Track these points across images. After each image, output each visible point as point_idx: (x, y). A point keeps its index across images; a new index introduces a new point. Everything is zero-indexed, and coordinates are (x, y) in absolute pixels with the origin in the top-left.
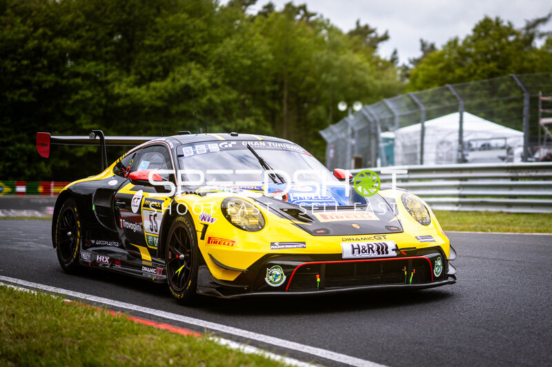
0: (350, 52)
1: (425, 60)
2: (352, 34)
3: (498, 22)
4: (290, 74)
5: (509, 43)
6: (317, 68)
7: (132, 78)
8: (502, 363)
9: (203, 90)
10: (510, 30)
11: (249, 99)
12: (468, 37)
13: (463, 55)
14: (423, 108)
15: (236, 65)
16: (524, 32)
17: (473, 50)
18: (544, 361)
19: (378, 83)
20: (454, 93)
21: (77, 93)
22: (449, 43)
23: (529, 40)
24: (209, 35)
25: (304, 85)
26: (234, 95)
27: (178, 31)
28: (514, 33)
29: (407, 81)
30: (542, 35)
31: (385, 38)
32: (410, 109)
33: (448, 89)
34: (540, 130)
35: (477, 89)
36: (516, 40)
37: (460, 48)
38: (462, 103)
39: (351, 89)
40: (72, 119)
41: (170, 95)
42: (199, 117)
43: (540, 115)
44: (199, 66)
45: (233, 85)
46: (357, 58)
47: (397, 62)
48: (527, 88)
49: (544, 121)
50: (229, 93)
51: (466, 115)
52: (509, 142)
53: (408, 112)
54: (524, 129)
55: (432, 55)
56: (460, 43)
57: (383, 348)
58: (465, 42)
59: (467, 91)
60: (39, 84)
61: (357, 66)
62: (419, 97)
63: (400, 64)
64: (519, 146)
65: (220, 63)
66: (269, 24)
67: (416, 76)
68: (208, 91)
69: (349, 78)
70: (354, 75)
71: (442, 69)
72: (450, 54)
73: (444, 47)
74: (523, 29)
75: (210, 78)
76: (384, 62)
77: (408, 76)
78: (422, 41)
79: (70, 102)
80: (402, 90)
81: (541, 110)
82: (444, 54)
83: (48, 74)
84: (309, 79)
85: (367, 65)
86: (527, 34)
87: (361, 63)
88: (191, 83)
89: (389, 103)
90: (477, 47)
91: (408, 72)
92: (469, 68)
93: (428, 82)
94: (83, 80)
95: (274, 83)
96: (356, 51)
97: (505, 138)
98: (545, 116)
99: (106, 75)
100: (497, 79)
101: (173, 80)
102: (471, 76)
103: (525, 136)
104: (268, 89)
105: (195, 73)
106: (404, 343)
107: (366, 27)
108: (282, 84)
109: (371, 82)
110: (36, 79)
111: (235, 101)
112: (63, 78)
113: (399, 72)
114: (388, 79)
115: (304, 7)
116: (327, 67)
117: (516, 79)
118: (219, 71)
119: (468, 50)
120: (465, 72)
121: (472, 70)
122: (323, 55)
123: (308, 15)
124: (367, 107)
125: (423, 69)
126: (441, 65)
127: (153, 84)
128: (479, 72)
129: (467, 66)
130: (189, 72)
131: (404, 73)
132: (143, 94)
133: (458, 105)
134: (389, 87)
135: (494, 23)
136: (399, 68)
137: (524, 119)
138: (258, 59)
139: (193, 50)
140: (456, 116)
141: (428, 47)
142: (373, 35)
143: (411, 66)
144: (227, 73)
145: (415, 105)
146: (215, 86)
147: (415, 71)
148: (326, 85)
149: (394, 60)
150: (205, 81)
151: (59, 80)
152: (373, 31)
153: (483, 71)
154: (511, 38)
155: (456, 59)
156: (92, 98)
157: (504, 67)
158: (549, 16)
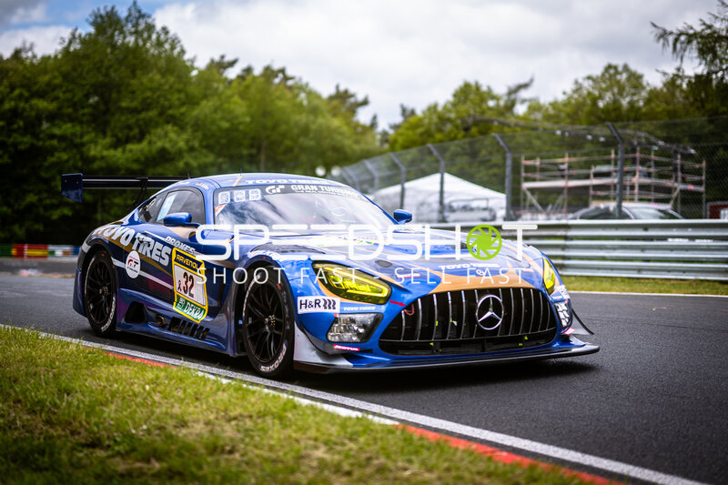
0: (329, 116)
1: (405, 125)
2: (331, 98)
3: (478, 87)
4: (268, 137)
5: (490, 109)
6: (296, 131)
7: (108, 140)
9: (180, 153)
10: (490, 95)
12: (448, 102)
13: (443, 120)
14: (403, 169)
15: (214, 128)
16: (505, 97)
17: (453, 115)
19: (357, 148)
20: (435, 153)
21: (52, 155)
22: (429, 109)
23: (510, 106)
24: (187, 95)
25: (282, 149)
27: (154, 92)
28: (494, 98)
29: (386, 146)
30: (523, 101)
31: (365, 103)
32: (390, 170)
34: (522, 197)
35: (458, 154)
36: (498, 105)
37: (439, 113)
38: (443, 164)
39: (330, 153)
40: (47, 181)
41: (147, 158)
43: (522, 179)
44: (176, 128)
45: (209, 148)
46: (336, 122)
47: (376, 127)
48: (509, 148)
49: (526, 185)
50: (206, 156)
51: (447, 177)
52: (491, 204)
53: (388, 173)
54: (507, 191)
55: (412, 120)
56: (440, 108)
58: (445, 107)
60: (15, 145)
61: (337, 131)
63: (379, 129)
64: (502, 208)
65: (197, 126)
66: (248, 87)
67: (395, 141)
68: (185, 154)
69: (326, 143)
70: (332, 139)
71: (422, 134)
72: (430, 119)
73: (424, 112)
74: (504, 94)
75: (187, 142)
76: (364, 127)
77: (387, 141)
78: (402, 106)
79: (46, 164)
80: (381, 153)
81: (523, 174)
83: (24, 135)
84: (288, 143)
85: (345, 129)
86: (508, 100)
87: (339, 128)
88: (168, 145)
89: (369, 164)
90: (457, 112)
91: (388, 137)
92: (449, 133)
93: (406, 147)
94: (59, 142)
95: (252, 146)
96: (335, 115)
97: (487, 199)
98: (527, 180)
99: (82, 136)
101: (150, 143)
103: (507, 198)
104: (245, 152)
105: (172, 136)
107: (346, 92)
108: (259, 148)
109: (350, 147)
110: (11, 140)
112: (39, 139)
113: (378, 137)
114: (367, 143)
115: (282, 71)
116: (305, 131)
117: (498, 139)
118: (196, 134)
119: (448, 115)
120: (446, 136)
121: (452, 134)
122: (302, 118)
123: (286, 78)
125: (401, 134)
126: (420, 130)
127: (130, 146)
129: (447, 131)
130: (166, 135)
131: (383, 139)
133: (439, 167)
134: (367, 150)
135: (474, 88)
136: (379, 133)
137: (507, 181)
138: (236, 122)
139: (170, 112)
140: (437, 177)
141: (408, 113)
142: (352, 100)
143: (391, 132)
144: (205, 137)
145: (396, 166)
146: (192, 149)
147: (394, 136)
148: (303, 149)
149: (373, 125)
150: (182, 144)
151: (35, 142)
152: (352, 96)
154: (492, 103)
155: (436, 124)
156: (67, 161)
157: (484, 133)
158: (532, 81)
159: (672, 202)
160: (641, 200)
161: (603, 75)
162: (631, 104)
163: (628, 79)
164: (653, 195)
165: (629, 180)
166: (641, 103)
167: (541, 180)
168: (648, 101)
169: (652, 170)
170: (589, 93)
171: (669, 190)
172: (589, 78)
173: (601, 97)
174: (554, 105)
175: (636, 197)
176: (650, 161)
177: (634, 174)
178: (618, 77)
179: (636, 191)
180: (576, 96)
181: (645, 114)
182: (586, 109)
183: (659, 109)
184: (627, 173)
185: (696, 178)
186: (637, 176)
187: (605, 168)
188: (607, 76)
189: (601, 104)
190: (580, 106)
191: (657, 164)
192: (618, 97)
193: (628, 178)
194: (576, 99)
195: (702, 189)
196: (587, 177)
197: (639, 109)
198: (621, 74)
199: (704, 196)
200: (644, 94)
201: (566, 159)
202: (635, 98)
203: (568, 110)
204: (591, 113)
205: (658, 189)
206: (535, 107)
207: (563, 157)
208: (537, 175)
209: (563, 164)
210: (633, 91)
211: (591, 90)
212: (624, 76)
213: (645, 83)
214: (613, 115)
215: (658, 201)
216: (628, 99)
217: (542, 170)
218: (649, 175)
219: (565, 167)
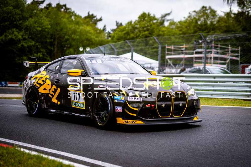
0: (85, 26)
1: (118, 30)
2: (86, 18)
3: (149, 15)
4: (58, 34)
5: (154, 24)
6: (70, 32)
8: (144, 158)
9: (19, 41)
10: (154, 18)
11: (40, 45)
12: (136, 21)
13: (134, 28)
14: (116, 50)
15: (34, 30)
16: (160, 19)
17: (138, 26)
18: (162, 157)
19: (97, 39)
20: (129, 44)
22: (128, 23)
23: (162, 23)
24: (22, 16)
25: (64, 39)
26: (33, 43)
27: (8, 15)
29: (110, 39)
30: (168, 20)
31: (101, 20)
32: (110, 51)
33: (127, 43)
34: (166, 61)
35: (140, 43)
36: (157, 22)
37: (133, 25)
38: (132, 48)
39: (85, 41)
42: (17, 52)
43: (166, 54)
44: (17, 30)
45: (33, 39)
46: (88, 28)
48: (160, 43)
49: (167, 57)
50: (31, 42)
51: (134, 54)
52: (152, 65)
54: (159, 60)
55: (121, 28)
56: (133, 23)
57: (93, 152)
58: (135, 23)
59: (136, 43)
61: (88, 32)
62: (115, 46)
63: (107, 31)
64: (157, 67)
65: (27, 29)
66: (49, 12)
67: (114, 37)
68: (22, 41)
69: (84, 38)
70: (87, 35)
71: (125, 34)
72: (128, 28)
73: (126, 24)
74: (160, 18)
75: (22, 36)
76: (100, 30)
77: (110, 36)
78: (116, 22)
80: (108, 42)
81: (166, 52)
82: (126, 28)
84: (66, 37)
85: (92, 31)
86: (161, 20)
87: (89, 31)
88: (14, 37)
89: (101, 48)
90: (140, 25)
91: (111, 35)
92: (136, 34)
93: (119, 39)
95: (51, 38)
96: (87, 25)
97: (151, 64)
98: (168, 54)
100: (148, 38)
101: (6, 36)
102: (137, 37)
103: (159, 63)
104: (48, 41)
105: (16, 33)
106: (102, 150)
107: (92, 15)
108: (54, 39)
109: (94, 39)
111: (34, 46)
113: (106, 35)
114: (101, 37)
115: (65, 6)
116: (74, 32)
117: (156, 39)
118: (27, 33)
119: (136, 26)
120: (135, 35)
121: (138, 35)
122: (72, 27)
123: (66, 9)
124: (92, 49)
125: (117, 34)
126: (125, 32)
128: (141, 35)
129: (135, 33)
130: (13, 32)
131: (109, 35)
133: (131, 49)
134: (102, 41)
135: (147, 15)
136: (106, 33)
137: (159, 56)
138: (44, 27)
139: (15, 23)
140: (130, 54)
141: (119, 24)
142: (95, 18)
143: (112, 32)
144: (30, 34)
145: (113, 49)
146: (25, 39)
147: (113, 35)
148: (74, 40)
149: (104, 29)
150: (20, 37)
152: (95, 17)
153: (143, 35)
154: (155, 21)
155: (131, 29)
157: (151, 34)
158: (171, 12)
159: (226, 65)
160: (214, 63)
161: (200, 10)
162: (212, 22)
163: (210, 12)
164: (219, 62)
165: (209, 55)
166: (215, 23)
167: (174, 55)
168: (218, 21)
169: (219, 51)
170: (194, 18)
171: (225, 59)
172: (194, 11)
173: (199, 20)
174: (180, 22)
175: (212, 62)
176: (218, 47)
177: (211, 52)
178: (206, 11)
179: (212, 60)
180: (189, 19)
181: (217, 27)
182: (193, 24)
183: (223, 25)
184: (209, 52)
185: (237, 54)
186: (213, 54)
187: (200, 50)
188: (202, 10)
189: (199, 23)
190: (190, 23)
191: (221, 48)
192: (206, 20)
193: (209, 54)
194: (189, 20)
195: (238, 59)
196: (192, 54)
197: (215, 25)
198: (207, 10)
199: (239, 62)
200: (217, 19)
201: (184, 46)
202: (213, 20)
203: (186, 25)
204: (195, 26)
205: (221, 59)
206: (172, 23)
207: (183, 45)
208: (172, 53)
209: (183, 48)
210: (212, 17)
211: (195, 16)
212: (209, 11)
213: (217, 14)
214: (204, 27)
215: (221, 64)
216: (210, 20)
217: (174, 50)
218: (217, 53)
219: (184, 49)
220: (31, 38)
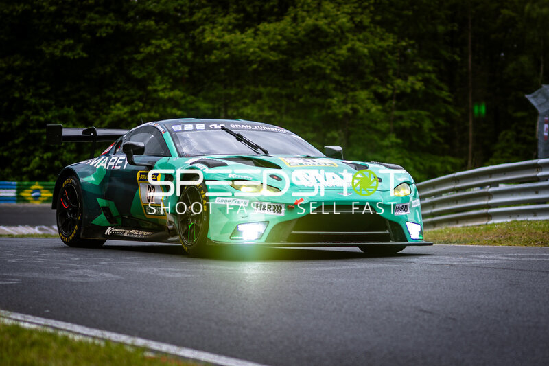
11: (413, 46)
26: (389, 41)
42: (336, 77)
111: (392, 51)
132: (248, 42)
220: (381, 24)
